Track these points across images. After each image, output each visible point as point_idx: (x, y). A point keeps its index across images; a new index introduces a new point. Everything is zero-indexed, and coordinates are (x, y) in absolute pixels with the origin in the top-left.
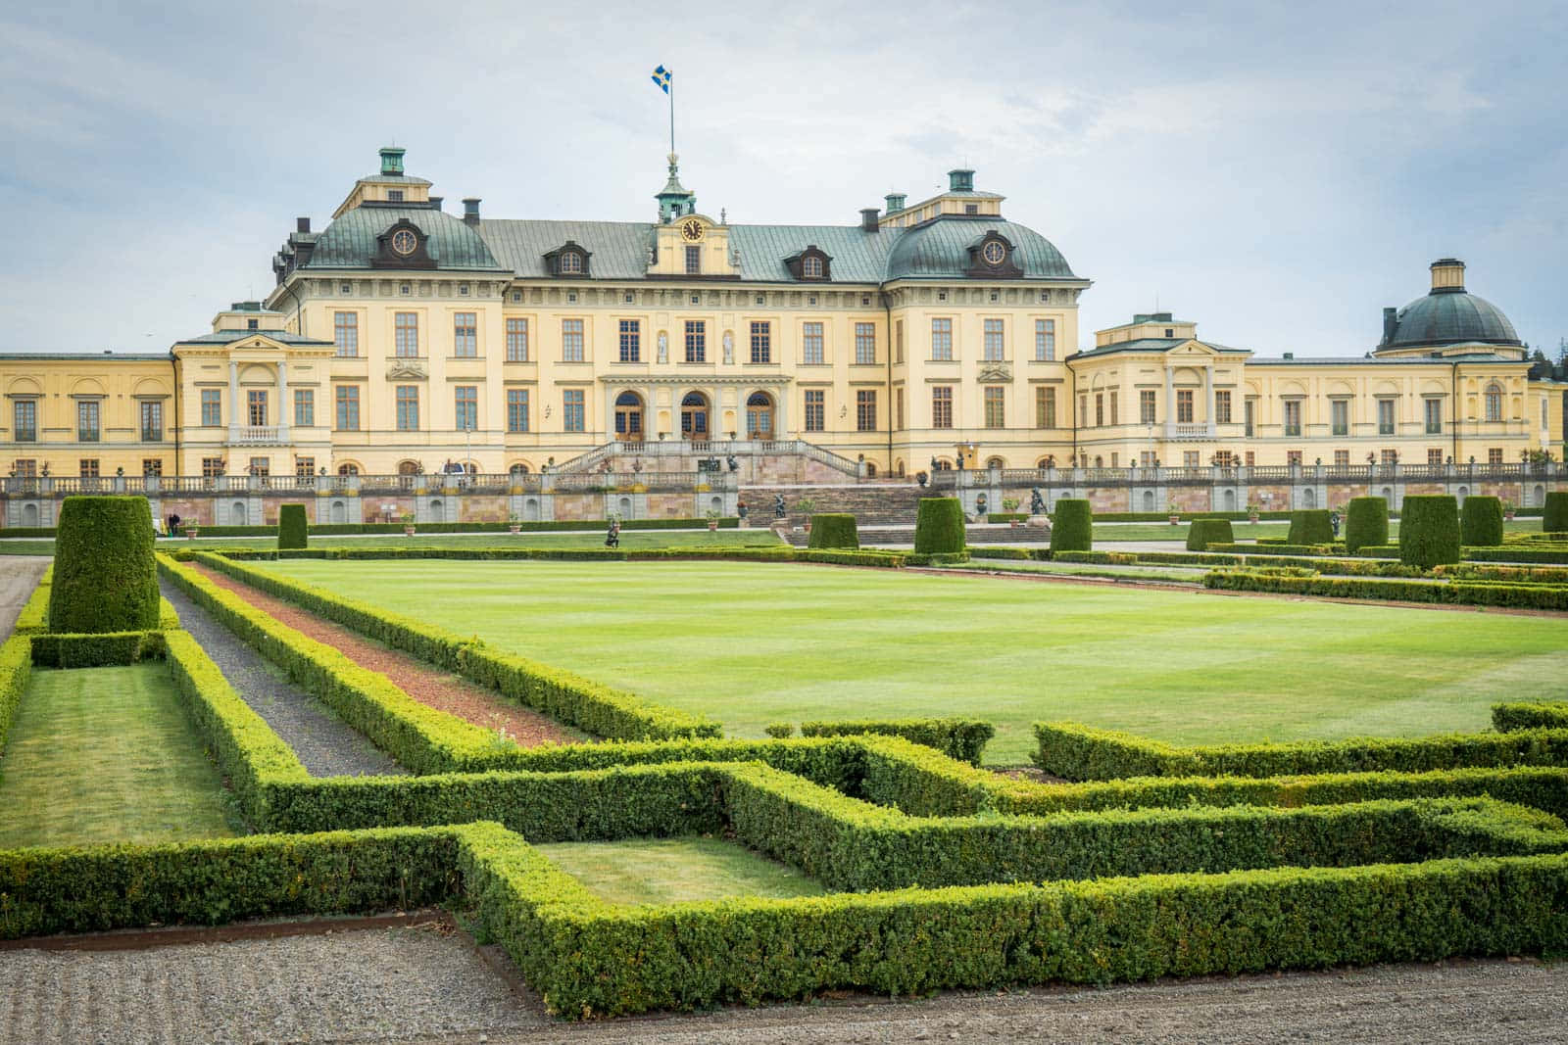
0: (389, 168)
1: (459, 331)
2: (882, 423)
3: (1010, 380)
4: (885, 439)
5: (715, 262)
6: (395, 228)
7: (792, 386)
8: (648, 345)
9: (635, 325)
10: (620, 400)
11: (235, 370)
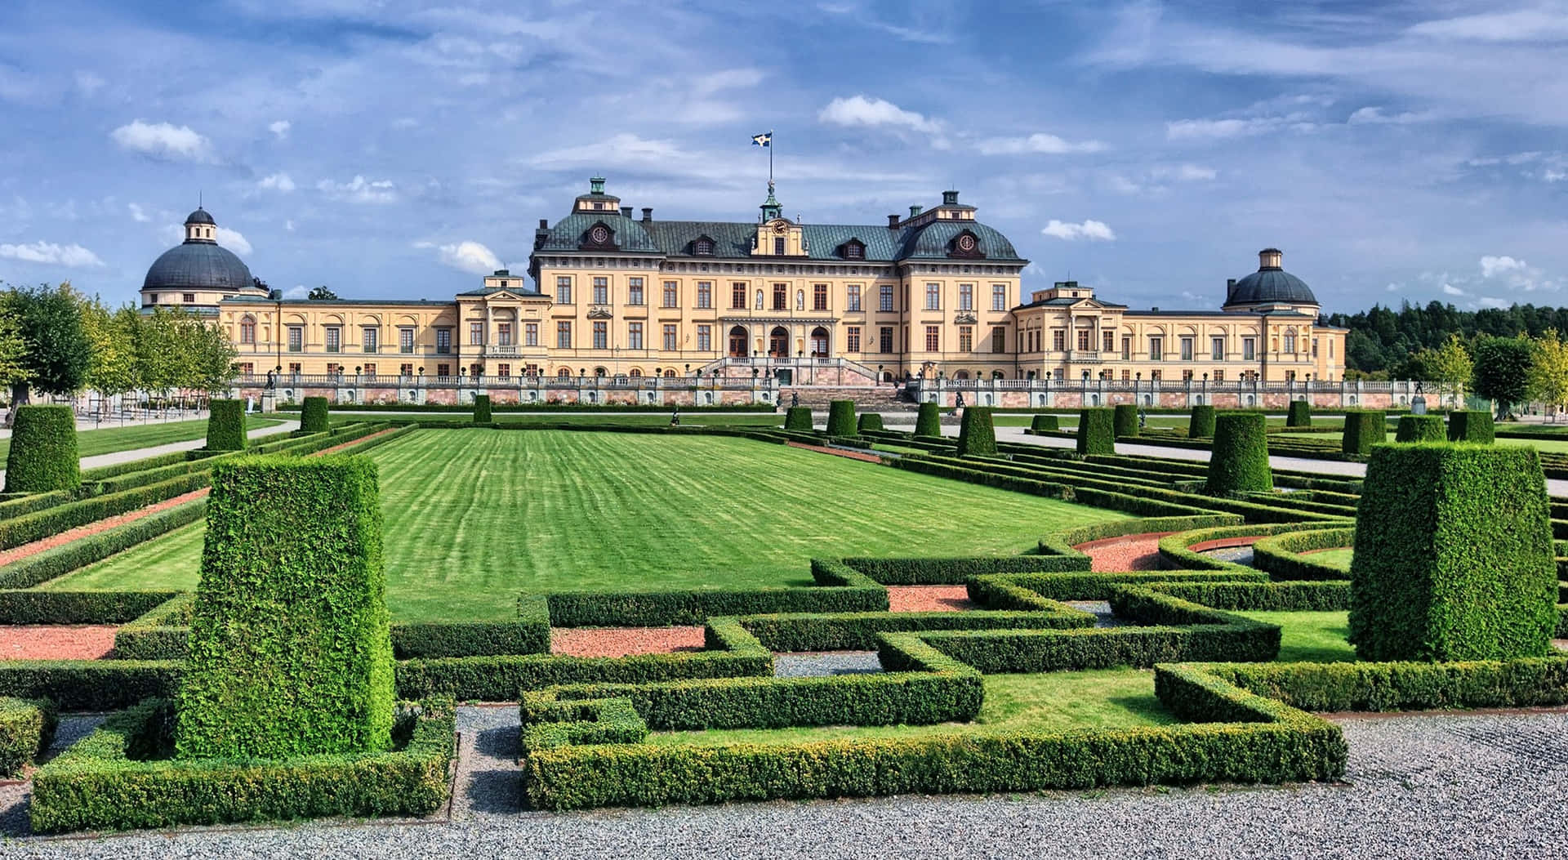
0: (595, 190)
1: (632, 289)
2: (896, 349)
3: (975, 322)
4: (898, 358)
5: (794, 247)
6: (594, 226)
7: (839, 324)
8: (751, 298)
9: (743, 286)
10: (733, 332)
11: (490, 310)
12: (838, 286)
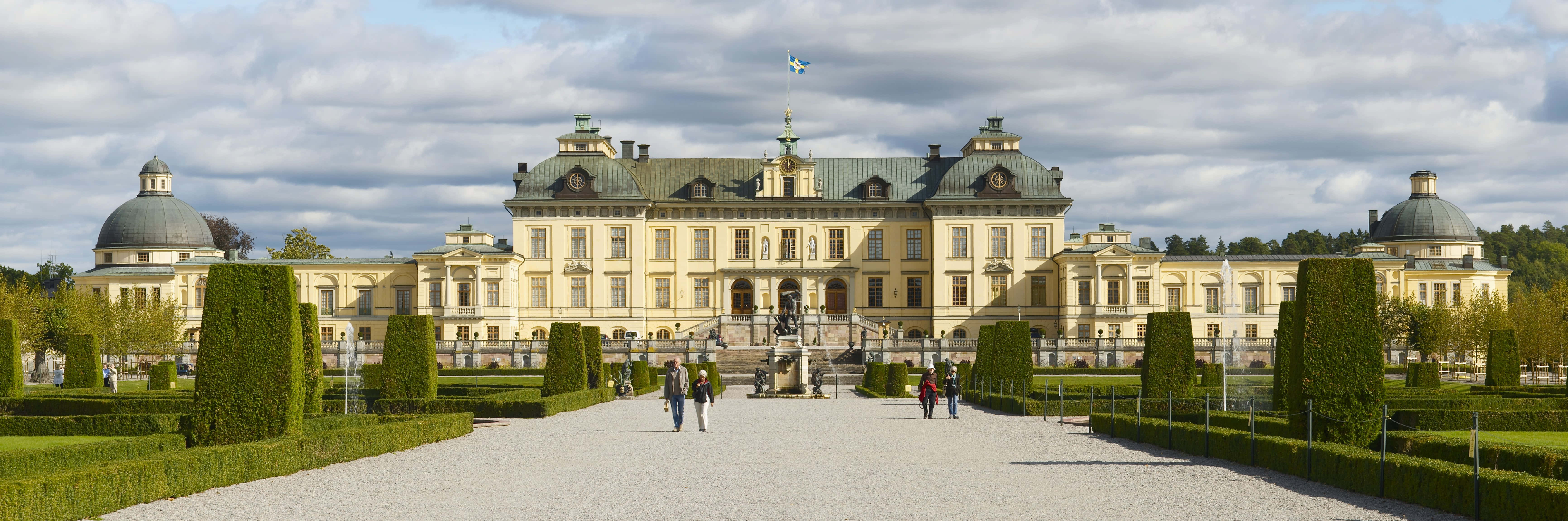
0: (579, 128)
1: (614, 240)
2: (927, 302)
3: (1011, 271)
4: (927, 313)
5: (804, 189)
6: (572, 171)
7: (859, 275)
8: (756, 246)
9: (746, 233)
10: (735, 286)
11: (449, 270)
12: (856, 230)
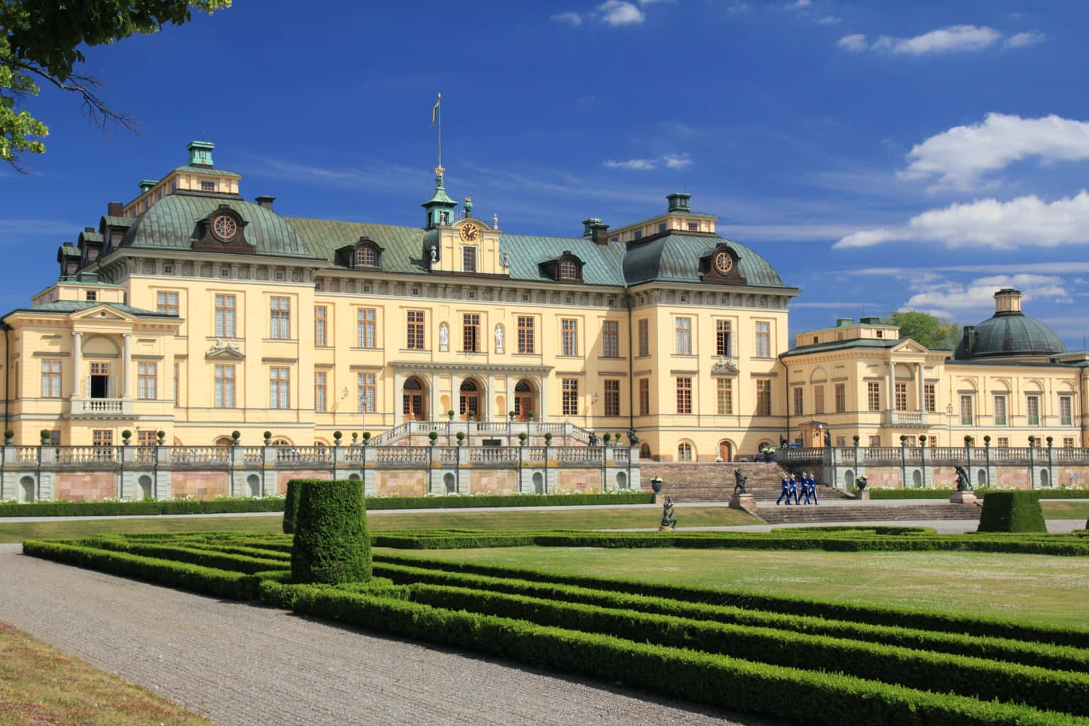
0: (199, 161)
1: (275, 313)
2: (624, 409)
3: (736, 373)
4: (626, 423)
5: (488, 262)
6: (216, 214)
7: (552, 376)
8: (431, 334)
9: (420, 316)
10: (407, 386)
11: (78, 340)
12: (548, 318)
